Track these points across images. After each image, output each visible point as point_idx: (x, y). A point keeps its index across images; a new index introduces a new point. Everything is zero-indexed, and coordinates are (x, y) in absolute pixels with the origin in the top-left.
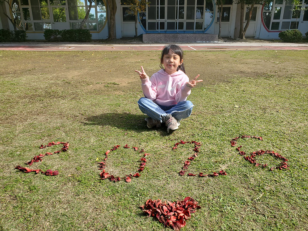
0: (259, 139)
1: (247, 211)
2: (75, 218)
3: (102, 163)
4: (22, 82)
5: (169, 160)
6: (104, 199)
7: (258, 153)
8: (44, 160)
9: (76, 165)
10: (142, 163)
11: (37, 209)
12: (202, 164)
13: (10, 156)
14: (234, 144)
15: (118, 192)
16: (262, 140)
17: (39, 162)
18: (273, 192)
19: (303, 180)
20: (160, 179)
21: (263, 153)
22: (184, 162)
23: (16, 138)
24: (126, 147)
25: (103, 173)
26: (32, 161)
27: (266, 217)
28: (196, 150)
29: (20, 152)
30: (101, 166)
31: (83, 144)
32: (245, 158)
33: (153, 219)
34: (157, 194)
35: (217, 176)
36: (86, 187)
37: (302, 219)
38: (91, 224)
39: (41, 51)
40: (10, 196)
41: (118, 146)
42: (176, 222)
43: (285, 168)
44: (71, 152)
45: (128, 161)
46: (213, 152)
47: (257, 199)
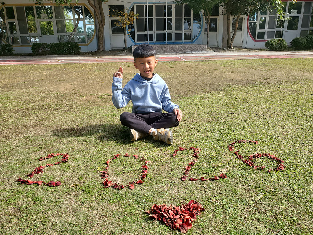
0: (255, 143)
1: (249, 211)
2: (83, 226)
3: (104, 172)
4: (13, 96)
5: (170, 167)
6: (110, 206)
7: (255, 157)
8: (45, 172)
9: (78, 175)
10: (144, 170)
11: (43, 219)
12: (202, 169)
13: (9, 170)
14: (231, 149)
15: (123, 199)
16: (258, 144)
17: (40, 174)
18: (273, 192)
19: (300, 179)
20: (163, 184)
21: (260, 156)
22: (185, 168)
23: (13, 152)
24: (126, 156)
25: (106, 181)
26: (32, 173)
27: (268, 216)
28: (196, 156)
29: (19, 164)
30: (104, 175)
31: (83, 154)
32: (243, 162)
33: (160, 223)
34: (162, 200)
35: (218, 179)
36: (90, 196)
37: (302, 216)
38: (99, 231)
39: (30, 65)
40: (14, 208)
41: (118, 155)
42: (183, 225)
43: (281, 170)
44: (71, 163)
45: (129, 169)
46: (212, 157)
47: (258, 199)
